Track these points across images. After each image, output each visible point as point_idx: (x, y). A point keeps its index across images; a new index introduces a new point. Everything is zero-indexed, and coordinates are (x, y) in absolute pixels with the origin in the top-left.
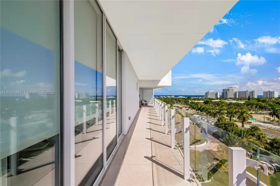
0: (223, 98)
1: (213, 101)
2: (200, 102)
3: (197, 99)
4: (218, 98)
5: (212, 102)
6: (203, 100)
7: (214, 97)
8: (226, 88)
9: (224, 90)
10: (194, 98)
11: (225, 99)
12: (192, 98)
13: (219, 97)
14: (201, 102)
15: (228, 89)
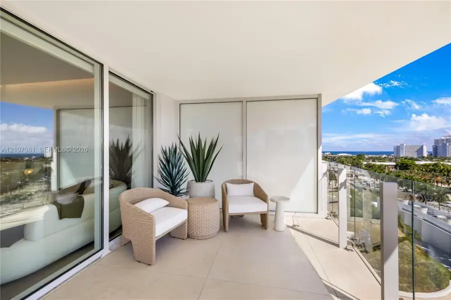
0: (436, 157)
1: (417, 163)
2: (387, 166)
3: (377, 158)
4: (424, 157)
5: (416, 165)
6: (390, 160)
7: (415, 156)
8: (442, 138)
9: (437, 141)
10: (372, 158)
11: (444, 159)
12: (366, 156)
13: (425, 154)
14: (390, 165)
15: (447, 140)
